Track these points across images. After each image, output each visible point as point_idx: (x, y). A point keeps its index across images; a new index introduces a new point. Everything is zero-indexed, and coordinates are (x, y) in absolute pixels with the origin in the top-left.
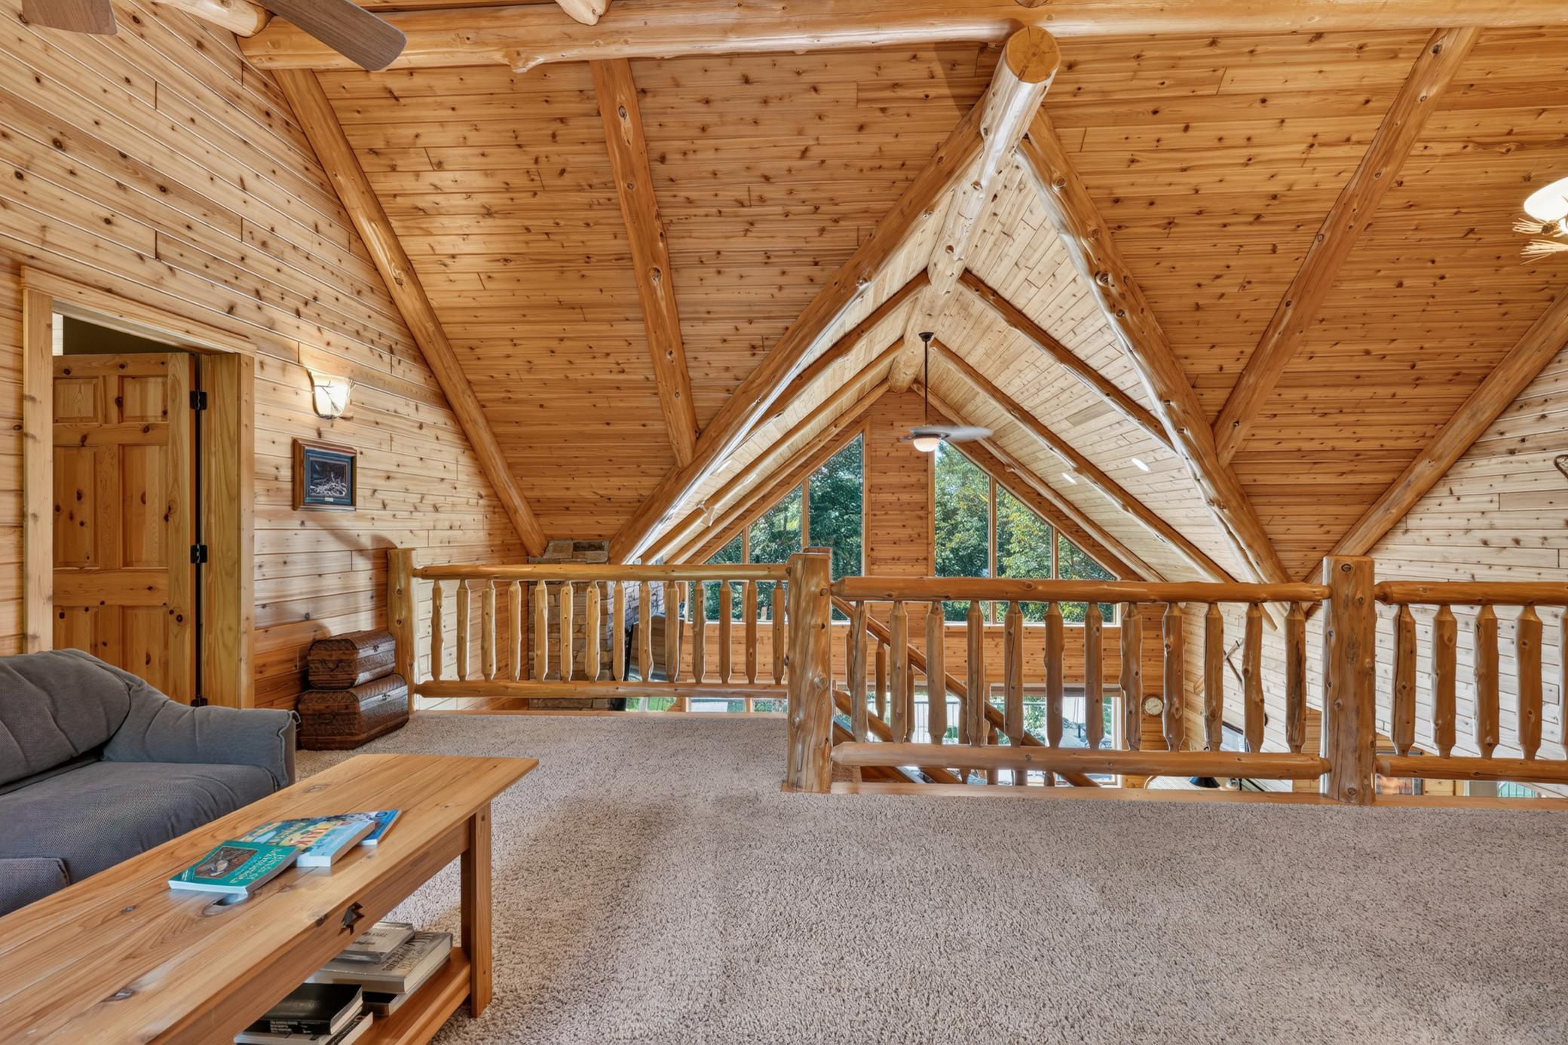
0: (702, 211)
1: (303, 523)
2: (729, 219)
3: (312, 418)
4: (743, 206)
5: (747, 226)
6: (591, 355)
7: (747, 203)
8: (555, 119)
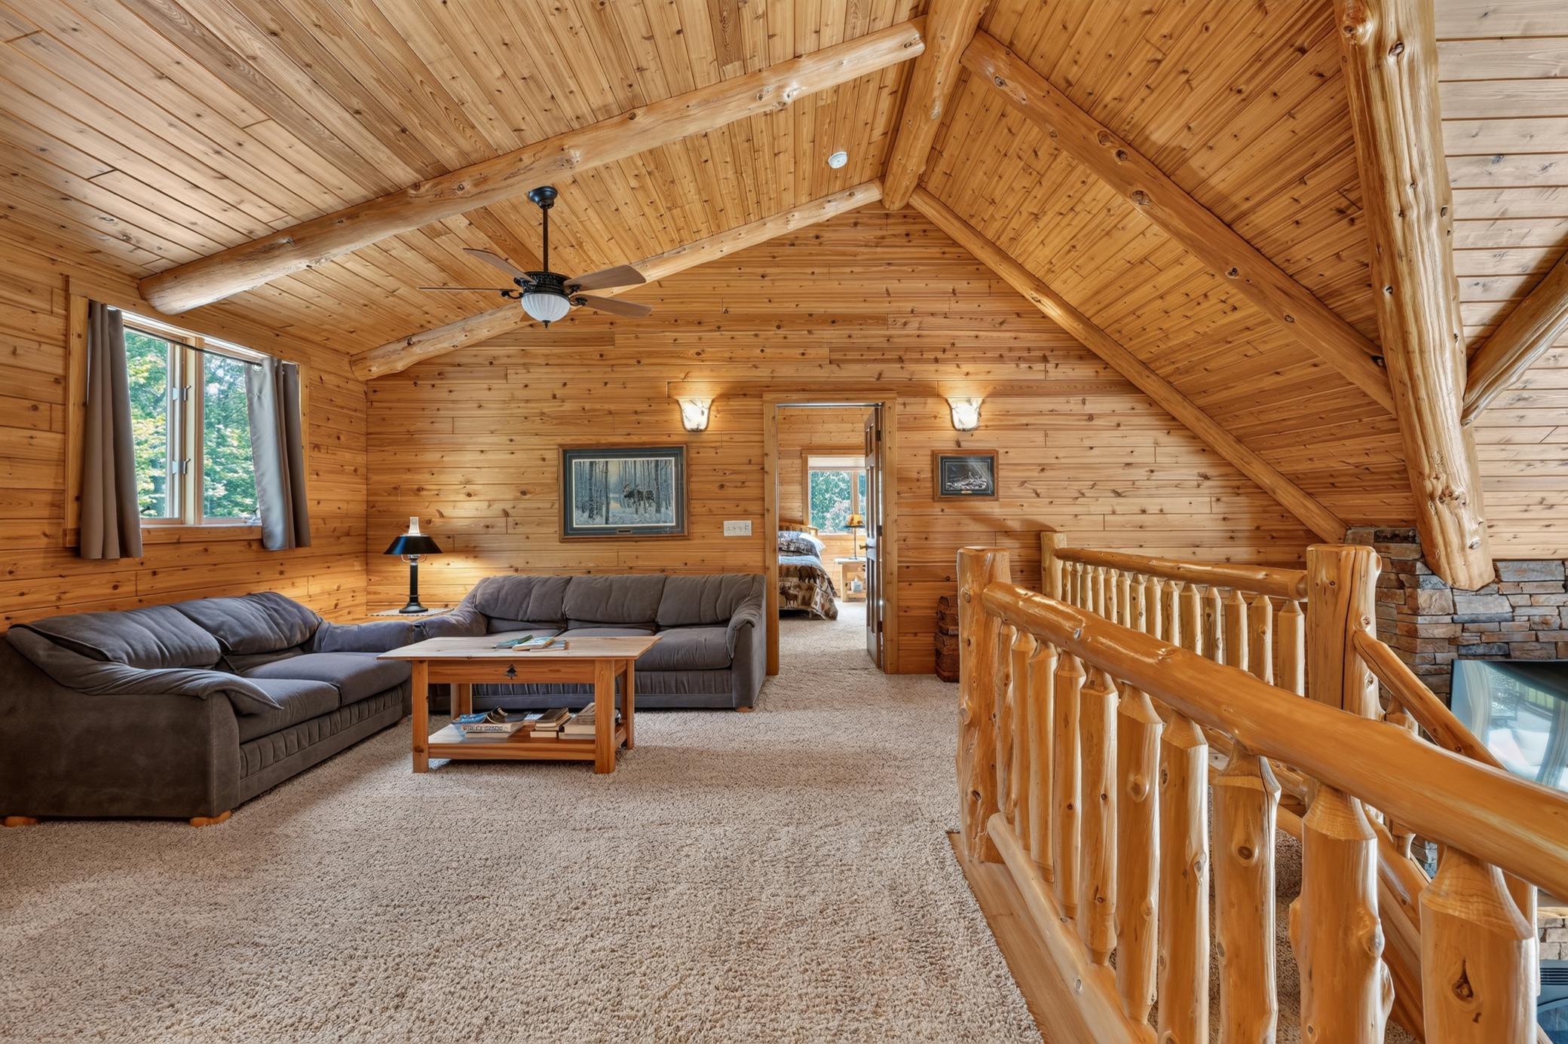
0: (1136, 101)
1: (942, 510)
2: (1162, 87)
3: (952, 434)
4: (1159, 62)
5: (1184, 78)
6: (1194, 303)
7: (1159, 56)
8: (1000, 119)
